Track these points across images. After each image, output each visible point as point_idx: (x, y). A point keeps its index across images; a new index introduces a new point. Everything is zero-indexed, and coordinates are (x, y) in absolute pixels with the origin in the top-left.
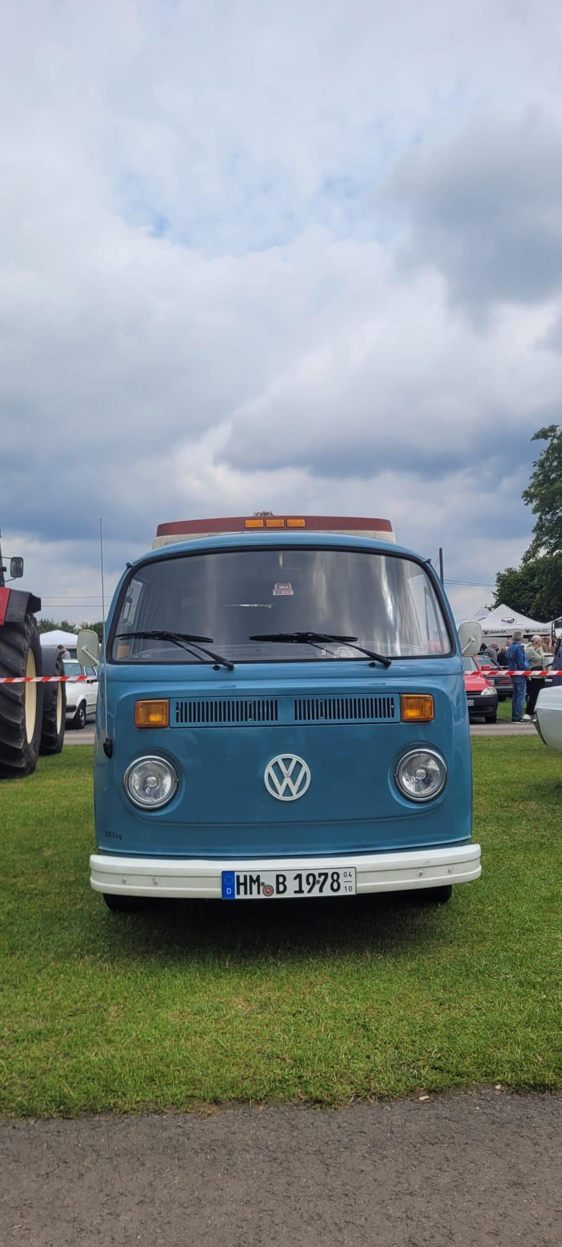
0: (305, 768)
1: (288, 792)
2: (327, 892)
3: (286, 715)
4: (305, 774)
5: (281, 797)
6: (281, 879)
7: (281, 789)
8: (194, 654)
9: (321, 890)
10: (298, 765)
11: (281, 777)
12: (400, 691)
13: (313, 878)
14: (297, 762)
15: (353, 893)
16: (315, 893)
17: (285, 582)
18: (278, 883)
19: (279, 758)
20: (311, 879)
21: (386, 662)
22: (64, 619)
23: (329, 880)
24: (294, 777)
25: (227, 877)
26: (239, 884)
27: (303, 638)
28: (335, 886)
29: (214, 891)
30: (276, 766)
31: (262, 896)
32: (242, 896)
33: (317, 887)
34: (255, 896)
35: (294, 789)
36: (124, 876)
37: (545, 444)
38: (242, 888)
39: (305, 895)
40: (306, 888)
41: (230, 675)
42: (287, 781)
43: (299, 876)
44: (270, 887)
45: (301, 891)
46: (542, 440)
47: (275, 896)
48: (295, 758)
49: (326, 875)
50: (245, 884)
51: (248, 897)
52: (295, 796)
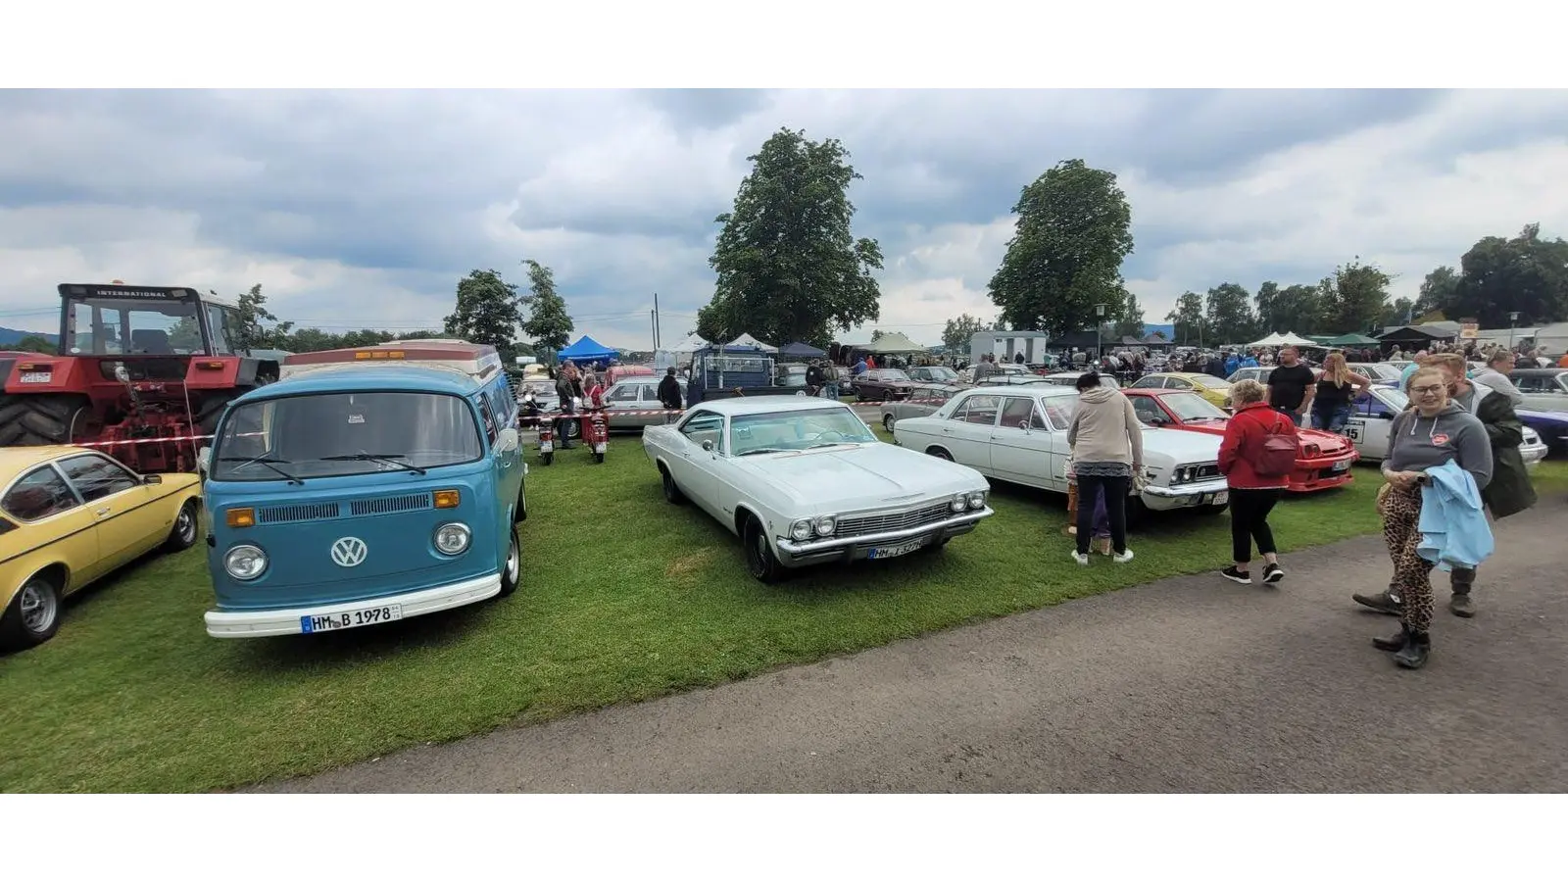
0: (362, 545)
1: (350, 560)
2: (381, 620)
3: (345, 512)
4: (362, 549)
5: (345, 565)
6: (346, 617)
7: (345, 560)
8: (278, 471)
9: (376, 619)
10: (357, 544)
11: (344, 552)
12: (433, 490)
13: (369, 614)
14: (356, 542)
15: (400, 618)
16: (372, 621)
17: (357, 414)
18: (344, 620)
19: (341, 541)
20: (368, 615)
21: (421, 471)
22: (383, 330)
23: (382, 613)
24: (354, 551)
25: (305, 620)
26: (315, 623)
27: (363, 458)
28: (386, 616)
29: (297, 629)
30: (339, 546)
31: (333, 628)
32: (318, 630)
33: (373, 618)
34: (327, 629)
35: (355, 559)
36: (228, 626)
37: (723, 225)
38: (317, 625)
39: (365, 624)
40: (364, 619)
41: (302, 488)
42: (350, 554)
43: (359, 614)
44: (339, 623)
45: (361, 622)
46: (721, 223)
47: (342, 627)
48: (354, 539)
49: (379, 611)
50: (319, 623)
51: (323, 630)
52: (356, 563)
